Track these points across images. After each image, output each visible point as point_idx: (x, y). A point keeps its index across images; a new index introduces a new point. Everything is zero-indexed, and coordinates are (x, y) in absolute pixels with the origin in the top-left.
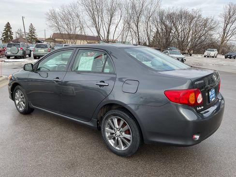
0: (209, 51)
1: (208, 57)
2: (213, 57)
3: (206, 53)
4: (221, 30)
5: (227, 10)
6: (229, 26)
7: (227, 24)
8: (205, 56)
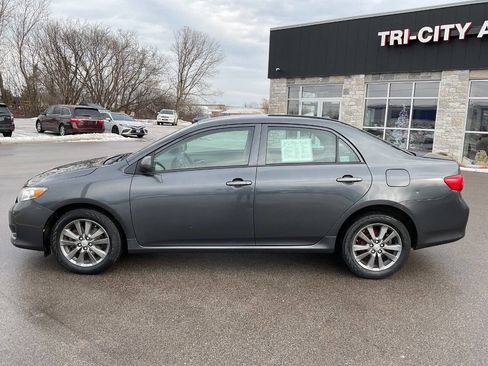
0: (163, 113)
1: (162, 123)
2: (173, 125)
3: (160, 117)
4: (174, 74)
5: (181, 40)
6: (186, 68)
7: (184, 66)
8: (158, 123)
